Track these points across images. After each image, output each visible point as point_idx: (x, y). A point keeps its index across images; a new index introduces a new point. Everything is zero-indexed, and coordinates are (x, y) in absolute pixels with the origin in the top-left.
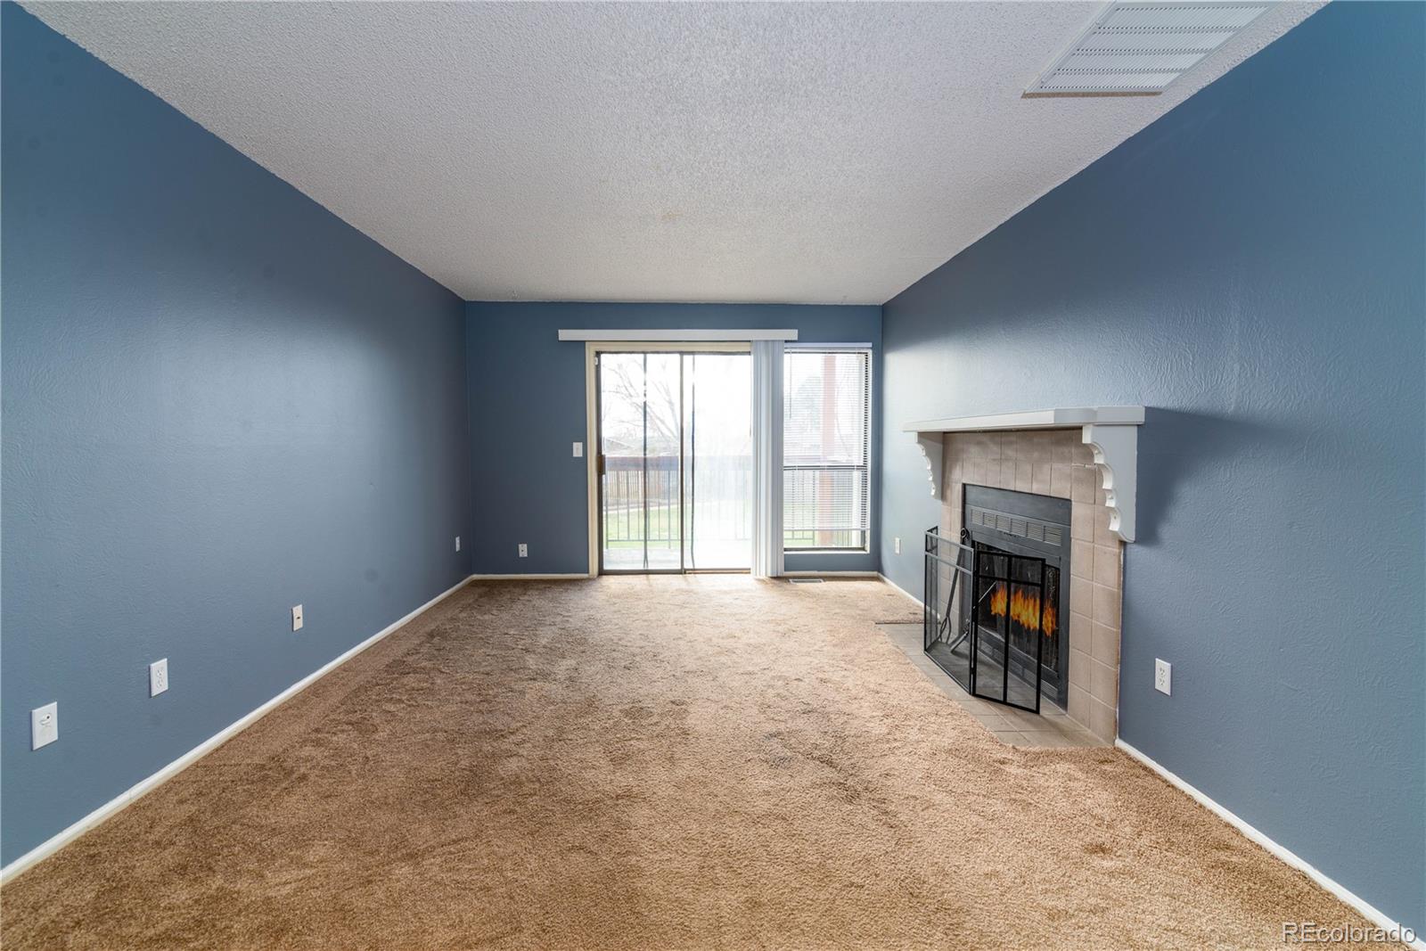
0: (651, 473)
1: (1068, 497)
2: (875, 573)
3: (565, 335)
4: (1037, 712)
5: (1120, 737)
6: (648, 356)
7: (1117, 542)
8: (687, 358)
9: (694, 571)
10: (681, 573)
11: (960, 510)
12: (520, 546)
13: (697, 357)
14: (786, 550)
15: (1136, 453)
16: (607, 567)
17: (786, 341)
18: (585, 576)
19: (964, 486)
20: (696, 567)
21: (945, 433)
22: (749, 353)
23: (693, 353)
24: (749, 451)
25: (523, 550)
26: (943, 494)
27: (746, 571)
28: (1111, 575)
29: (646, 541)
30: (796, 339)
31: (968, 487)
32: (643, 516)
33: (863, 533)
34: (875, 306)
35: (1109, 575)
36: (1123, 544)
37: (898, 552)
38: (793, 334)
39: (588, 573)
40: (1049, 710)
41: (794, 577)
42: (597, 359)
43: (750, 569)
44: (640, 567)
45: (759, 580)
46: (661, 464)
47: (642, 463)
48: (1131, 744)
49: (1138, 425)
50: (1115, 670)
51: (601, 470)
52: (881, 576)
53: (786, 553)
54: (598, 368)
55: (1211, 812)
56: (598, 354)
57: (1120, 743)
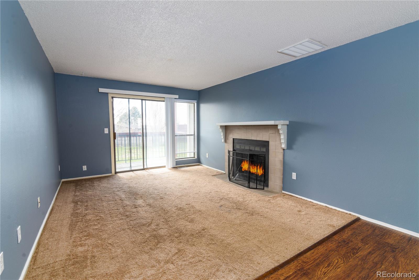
0: (132, 138)
1: (268, 140)
2: (198, 164)
3: (101, 90)
4: (264, 189)
5: (283, 190)
6: (130, 100)
7: (282, 150)
8: (144, 101)
9: (147, 169)
10: (143, 170)
11: (232, 145)
12: (83, 166)
13: (146, 101)
14: (176, 159)
15: (287, 131)
16: (117, 171)
17: (175, 98)
18: (111, 174)
19: (233, 139)
20: (148, 167)
21: (225, 126)
22: (164, 101)
23: (145, 100)
24: (165, 130)
25: (85, 168)
26: (226, 141)
27: (164, 167)
28: (281, 157)
29: (130, 160)
30: (178, 98)
31: (234, 139)
32: (129, 152)
33: (194, 153)
34: (197, 91)
35: (280, 157)
36: (284, 150)
37: (207, 157)
38: (177, 96)
39: (111, 173)
40: (266, 188)
41: (179, 167)
42: (112, 99)
43: (165, 166)
44: (129, 169)
45: (169, 169)
46: (135, 135)
47: (129, 134)
48: (286, 191)
49: (287, 125)
50: (282, 177)
51: (115, 138)
52: (200, 164)
53: (176, 160)
54: (112, 102)
55: (306, 200)
56: (113, 98)
57: (283, 192)
